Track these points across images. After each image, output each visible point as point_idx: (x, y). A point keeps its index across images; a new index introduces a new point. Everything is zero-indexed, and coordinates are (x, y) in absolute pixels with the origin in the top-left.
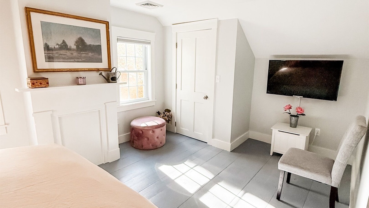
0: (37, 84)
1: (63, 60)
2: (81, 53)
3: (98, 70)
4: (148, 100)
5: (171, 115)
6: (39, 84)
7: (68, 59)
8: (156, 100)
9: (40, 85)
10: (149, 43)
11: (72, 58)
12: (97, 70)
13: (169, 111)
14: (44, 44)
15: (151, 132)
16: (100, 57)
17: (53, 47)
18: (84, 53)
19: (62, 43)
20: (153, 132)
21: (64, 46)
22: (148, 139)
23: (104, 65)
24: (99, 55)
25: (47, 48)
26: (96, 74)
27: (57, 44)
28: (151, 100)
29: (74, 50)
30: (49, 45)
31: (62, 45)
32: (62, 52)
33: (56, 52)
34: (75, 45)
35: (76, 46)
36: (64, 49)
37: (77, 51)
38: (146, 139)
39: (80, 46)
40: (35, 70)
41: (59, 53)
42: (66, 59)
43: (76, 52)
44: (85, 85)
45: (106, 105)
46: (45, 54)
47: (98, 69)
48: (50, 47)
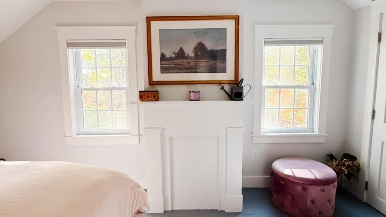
0: (144, 97)
1: (179, 71)
2: (200, 61)
3: (220, 83)
4: (313, 132)
5: (357, 165)
6: (146, 97)
7: (184, 69)
8: (327, 135)
9: (148, 98)
10: (321, 42)
11: (188, 68)
12: (218, 82)
13: (353, 158)
14: (161, 54)
15: (299, 188)
16: (224, 65)
17: (169, 56)
18: (202, 61)
19: (179, 51)
20: (304, 189)
21: (181, 54)
22: (293, 198)
23: (228, 76)
24: (223, 62)
25: (163, 58)
26: (216, 88)
27: (174, 53)
28: (318, 134)
29: (191, 58)
30: (166, 55)
31: (179, 53)
32: (178, 61)
33: (172, 62)
34: (193, 52)
35: (195, 53)
36: (181, 58)
37: (195, 59)
38: (290, 196)
39: (199, 52)
40: (151, 82)
41: (175, 63)
42: (182, 70)
43: (194, 61)
44: (199, 100)
45: (227, 132)
46: (161, 64)
47: (220, 81)
48: (167, 56)
